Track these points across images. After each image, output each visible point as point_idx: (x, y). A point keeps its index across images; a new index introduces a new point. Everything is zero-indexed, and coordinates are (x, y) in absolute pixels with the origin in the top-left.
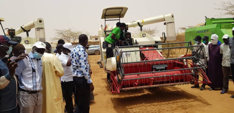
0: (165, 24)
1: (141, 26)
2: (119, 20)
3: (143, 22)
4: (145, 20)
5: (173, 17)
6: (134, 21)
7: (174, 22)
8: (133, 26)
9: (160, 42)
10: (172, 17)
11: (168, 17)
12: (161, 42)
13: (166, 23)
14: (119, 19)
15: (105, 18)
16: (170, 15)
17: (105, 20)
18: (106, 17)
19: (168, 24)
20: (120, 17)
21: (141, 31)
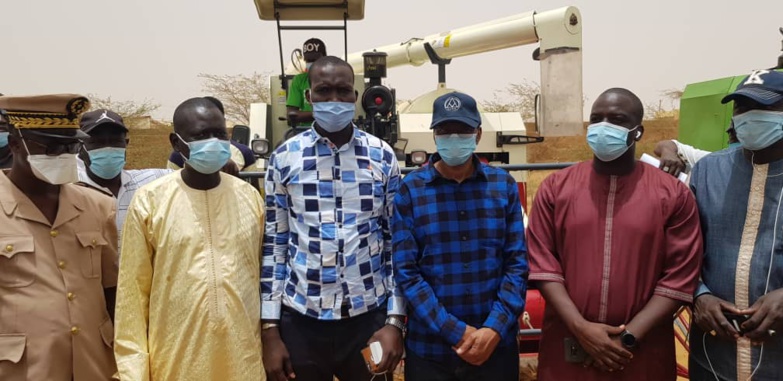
0: (536, 55)
1: (442, 64)
2: (344, 28)
3: (446, 45)
4: (459, 34)
5: (574, 21)
6: (417, 39)
7: (577, 49)
8: (410, 59)
9: (518, 137)
10: (568, 21)
11: (552, 23)
12: (522, 140)
13: (542, 51)
14: (341, 23)
15: (277, 17)
16: (560, 12)
17: (280, 28)
18: (282, 12)
19: (554, 56)
20: (346, 17)
21: (442, 86)
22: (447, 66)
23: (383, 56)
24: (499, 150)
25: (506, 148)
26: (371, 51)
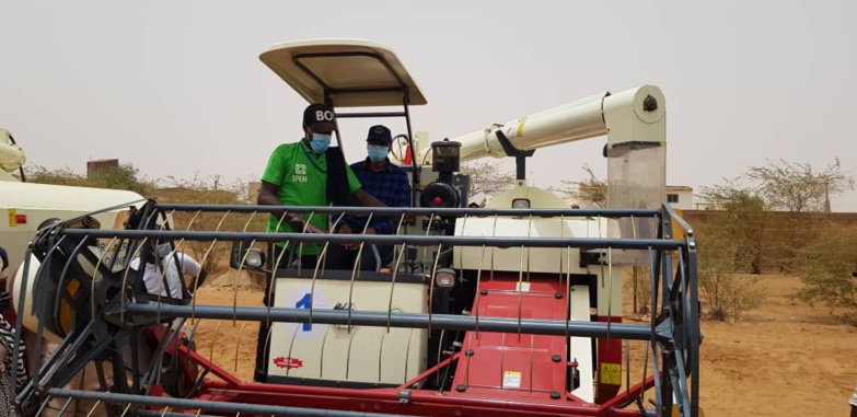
0: (606, 151)
1: (521, 156)
2: (406, 114)
3: (519, 135)
4: (532, 120)
8: (489, 150)
10: (641, 106)
13: (610, 146)
20: (405, 102)
21: (521, 184)
22: (527, 159)
23: (457, 145)
24: (583, 272)
25: (593, 270)
26: (442, 140)
